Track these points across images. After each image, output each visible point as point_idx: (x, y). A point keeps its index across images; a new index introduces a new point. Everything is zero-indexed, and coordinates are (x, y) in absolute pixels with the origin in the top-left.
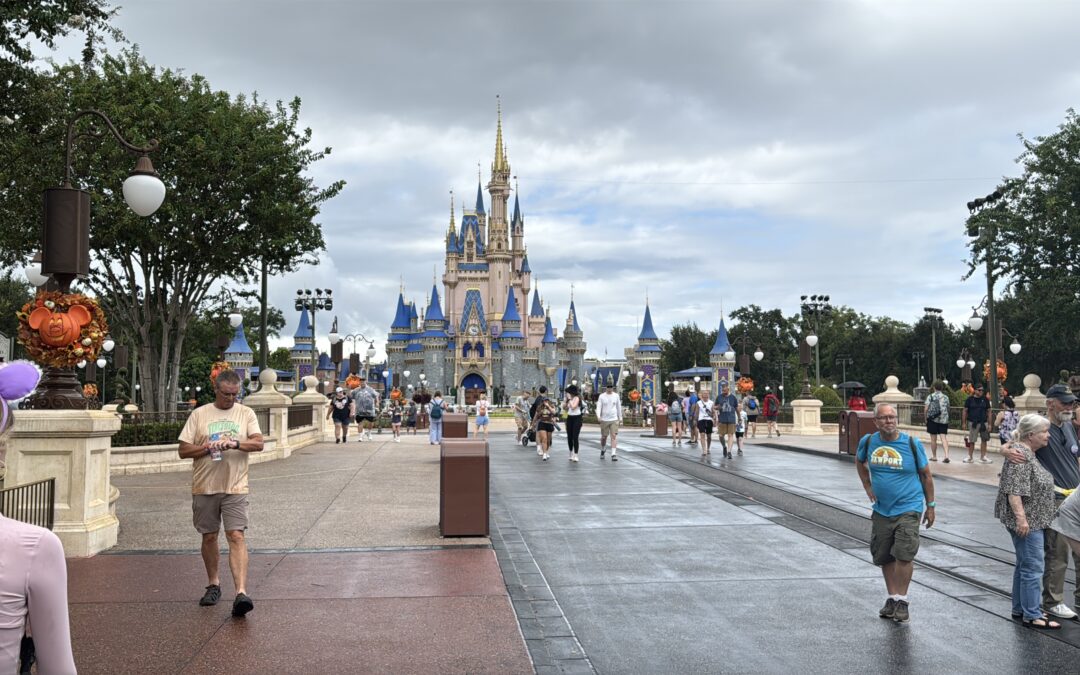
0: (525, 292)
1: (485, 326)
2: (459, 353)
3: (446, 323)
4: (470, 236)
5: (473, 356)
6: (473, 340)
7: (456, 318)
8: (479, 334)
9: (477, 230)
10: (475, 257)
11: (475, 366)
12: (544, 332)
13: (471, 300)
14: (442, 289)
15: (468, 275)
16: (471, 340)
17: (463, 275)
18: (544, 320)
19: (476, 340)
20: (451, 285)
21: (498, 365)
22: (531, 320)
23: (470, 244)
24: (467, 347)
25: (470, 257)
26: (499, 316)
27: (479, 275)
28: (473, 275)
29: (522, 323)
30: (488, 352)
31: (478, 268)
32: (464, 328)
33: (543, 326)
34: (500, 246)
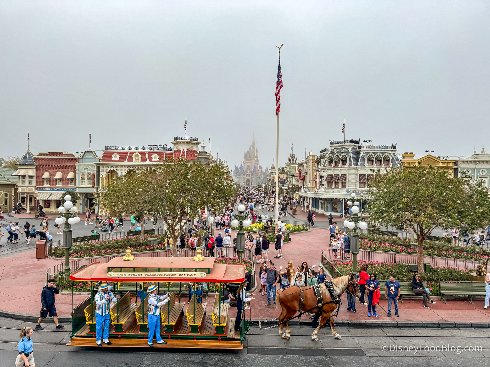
0: (258, 165)
1: (250, 171)
2: (246, 176)
3: (244, 170)
4: (248, 155)
5: (248, 176)
7: (245, 169)
9: (249, 153)
11: (249, 178)
12: (261, 172)
13: (248, 166)
14: (243, 164)
17: (247, 162)
18: (261, 170)
19: (249, 173)
20: (245, 164)
21: (252, 178)
22: (259, 170)
23: (248, 156)
25: (248, 158)
26: (253, 169)
27: (249, 162)
29: (257, 170)
30: (251, 176)
32: (247, 171)
34: (253, 156)
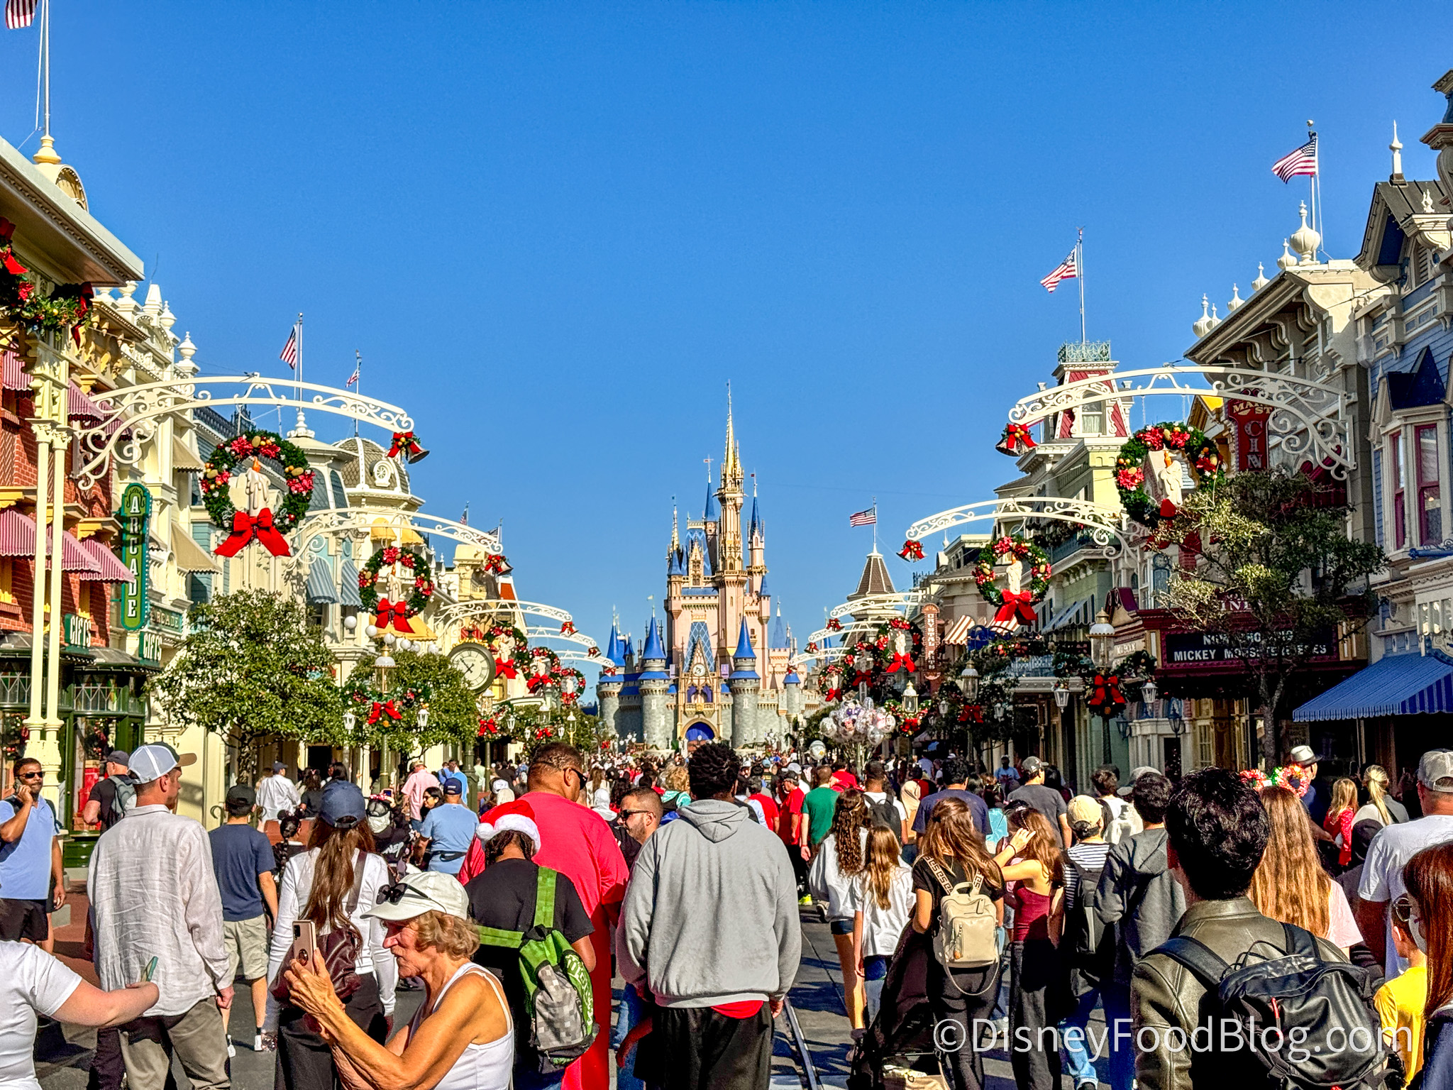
0: (763, 621)
1: (713, 665)
2: (682, 698)
4: (698, 553)
5: (700, 700)
6: (699, 681)
8: (706, 676)
10: (702, 579)
11: (702, 713)
13: (695, 633)
15: (694, 601)
16: (696, 682)
17: (688, 601)
19: (702, 681)
20: (673, 614)
21: (729, 711)
22: (772, 654)
23: (697, 563)
24: (693, 691)
25: (696, 579)
26: (731, 651)
27: (706, 601)
28: (700, 601)
29: (759, 662)
30: (717, 696)
31: (704, 594)
32: (688, 668)
34: (732, 566)
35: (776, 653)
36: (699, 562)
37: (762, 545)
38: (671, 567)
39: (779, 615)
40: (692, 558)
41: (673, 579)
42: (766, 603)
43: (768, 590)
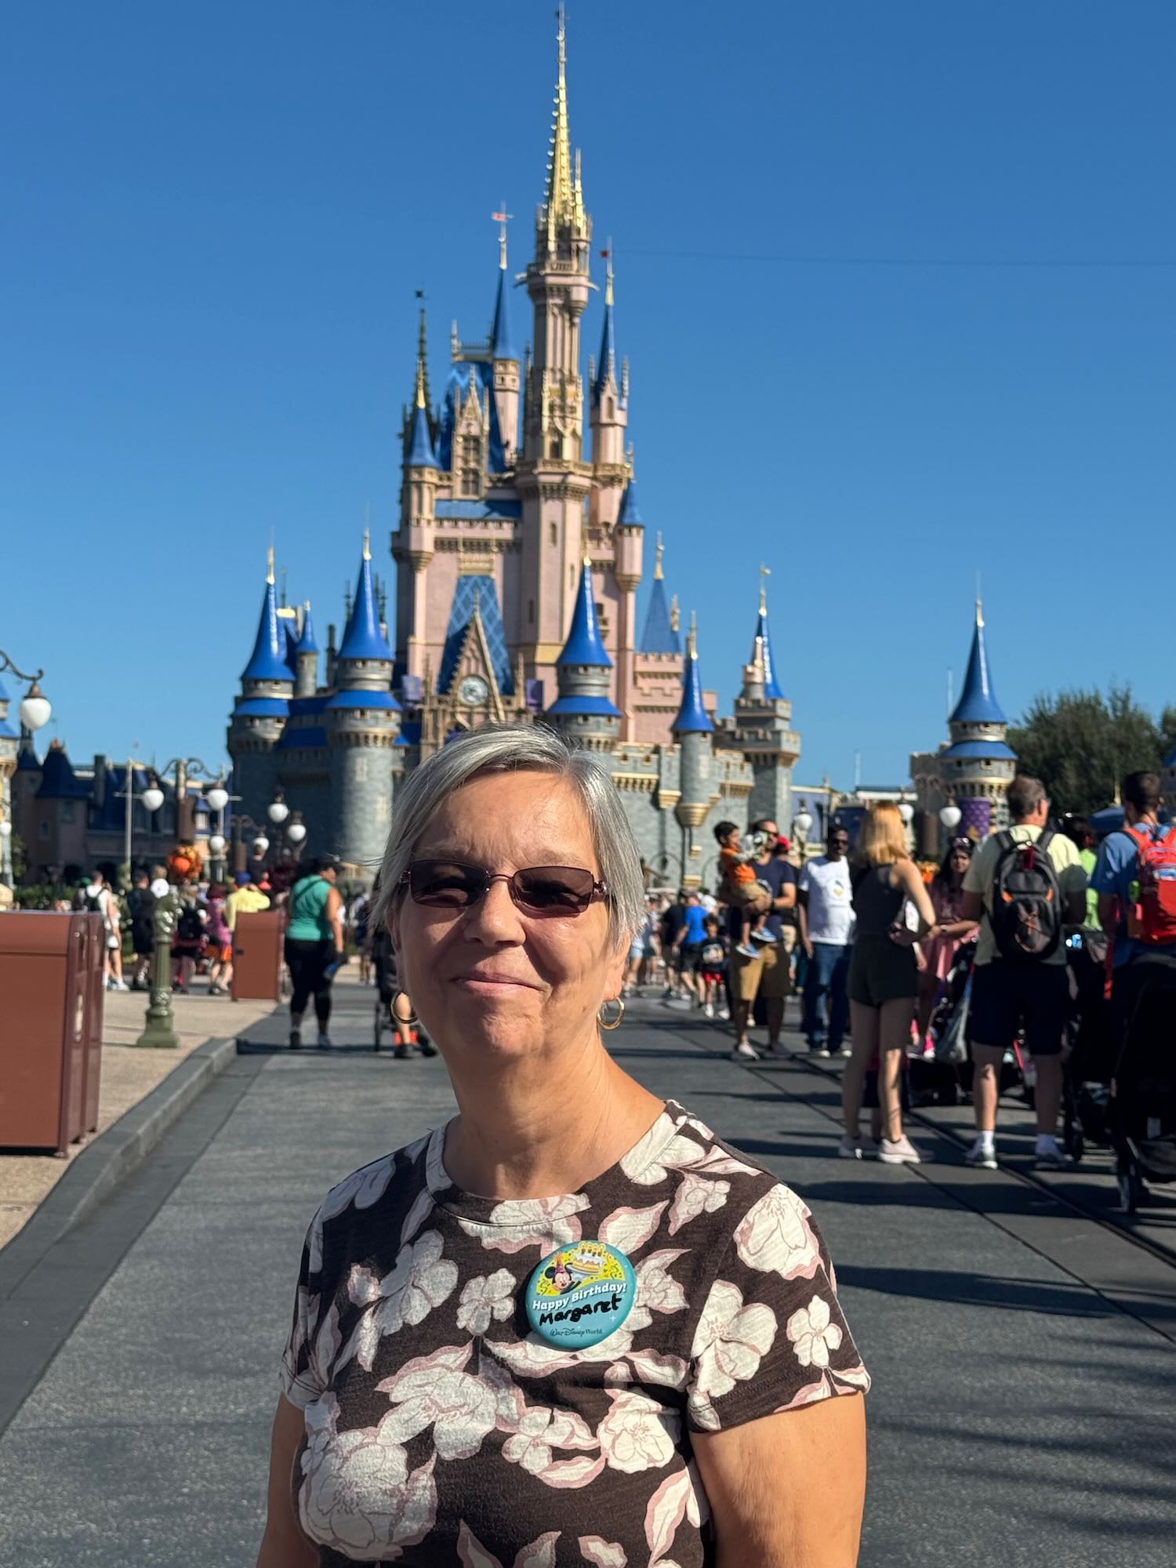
0: (625, 585)
1: (507, 680)
4: (470, 421)
6: (471, 718)
7: (425, 656)
8: (489, 703)
9: (491, 404)
10: (483, 481)
12: (676, 701)
13: (467, 603)
15: (462, 533)
16: (463, 720)
17: (448, 531)
18: (678, 666)
19: (480, 718)
20: (414, 561)
22: (642, 667)
23: (472, 441)
25: (469, 481)
26: (547, 653)
27: (493, 533)
28: (478, 531)
29: (614, 674)
31: (488, 516)
32: (447, 685)
33: (676, 683)
34: (557, 449)
35: (651, 665)
36: (476, 440)
37: (620, 417)
38: (408, 450)
39: (660, 575)
40: (461, 430)
41: (415, 477)
42: (635, 544)
43: (637, 514)
